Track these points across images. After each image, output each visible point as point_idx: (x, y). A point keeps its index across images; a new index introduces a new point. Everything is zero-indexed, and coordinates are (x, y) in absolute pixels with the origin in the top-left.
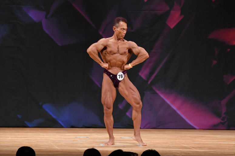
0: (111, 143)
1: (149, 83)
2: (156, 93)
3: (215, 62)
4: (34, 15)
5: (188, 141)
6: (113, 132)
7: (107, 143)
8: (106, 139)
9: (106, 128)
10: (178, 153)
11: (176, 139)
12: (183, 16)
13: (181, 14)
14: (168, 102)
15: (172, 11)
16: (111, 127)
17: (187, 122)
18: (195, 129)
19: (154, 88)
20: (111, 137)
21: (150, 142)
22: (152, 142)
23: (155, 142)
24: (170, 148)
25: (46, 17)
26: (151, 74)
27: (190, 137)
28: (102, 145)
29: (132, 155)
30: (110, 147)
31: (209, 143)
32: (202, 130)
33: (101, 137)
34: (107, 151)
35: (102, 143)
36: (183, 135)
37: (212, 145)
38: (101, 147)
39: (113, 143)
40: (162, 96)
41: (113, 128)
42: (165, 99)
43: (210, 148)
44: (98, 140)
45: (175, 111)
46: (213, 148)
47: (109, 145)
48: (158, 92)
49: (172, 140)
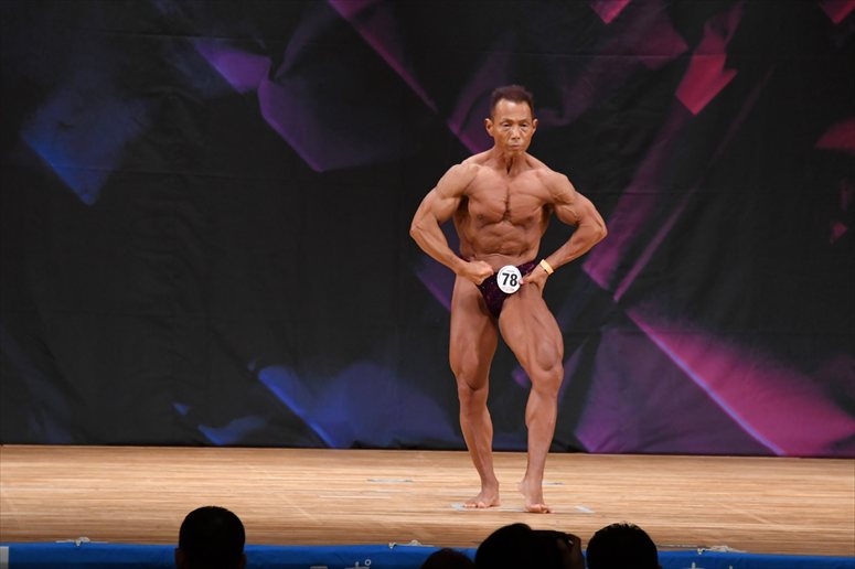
0: (489, 501)
1: (616, 298)
2: (642, 335)
3: (840, 229)
4: (232, 69)
5: (747, 496)
6: (494, 464)
7: (473, 501)
8: (472, 487)
9: (466, 449)
10: (714, 537)
11: (707, 490)
12: (732, 74)
13: (727, 67)
14: (682, 363)
15: (695, 58)
16: (484, 448)
17: (744, 432)
18: (773, 455)
19: (633, 314)
20: (488, 481)
21: (619, 498)
22: (627, 498)
23: (636, 498)
24: (686, 517)
25: (271, 76)
26: (624, 268)
27: (754, 481)
28: (457, 506)
29: (560, 542)
30: (485, 513)
31: (819, 502)
32: (797, 459)
33: (455, 479)
34: (476, 529)
35: (458, 499)
36: (733, 476)
37: (831, 510)
38: (455, 513)
39: (494, 501)
40: (661, 344)
41: (494, 450)
42: (672, 354)
43: (822, 522)
44: (442, 491)
45: (704, 395)
46: (834, 522)
47: (482, 507)
48: (646, 329)
49: (695, 494)
